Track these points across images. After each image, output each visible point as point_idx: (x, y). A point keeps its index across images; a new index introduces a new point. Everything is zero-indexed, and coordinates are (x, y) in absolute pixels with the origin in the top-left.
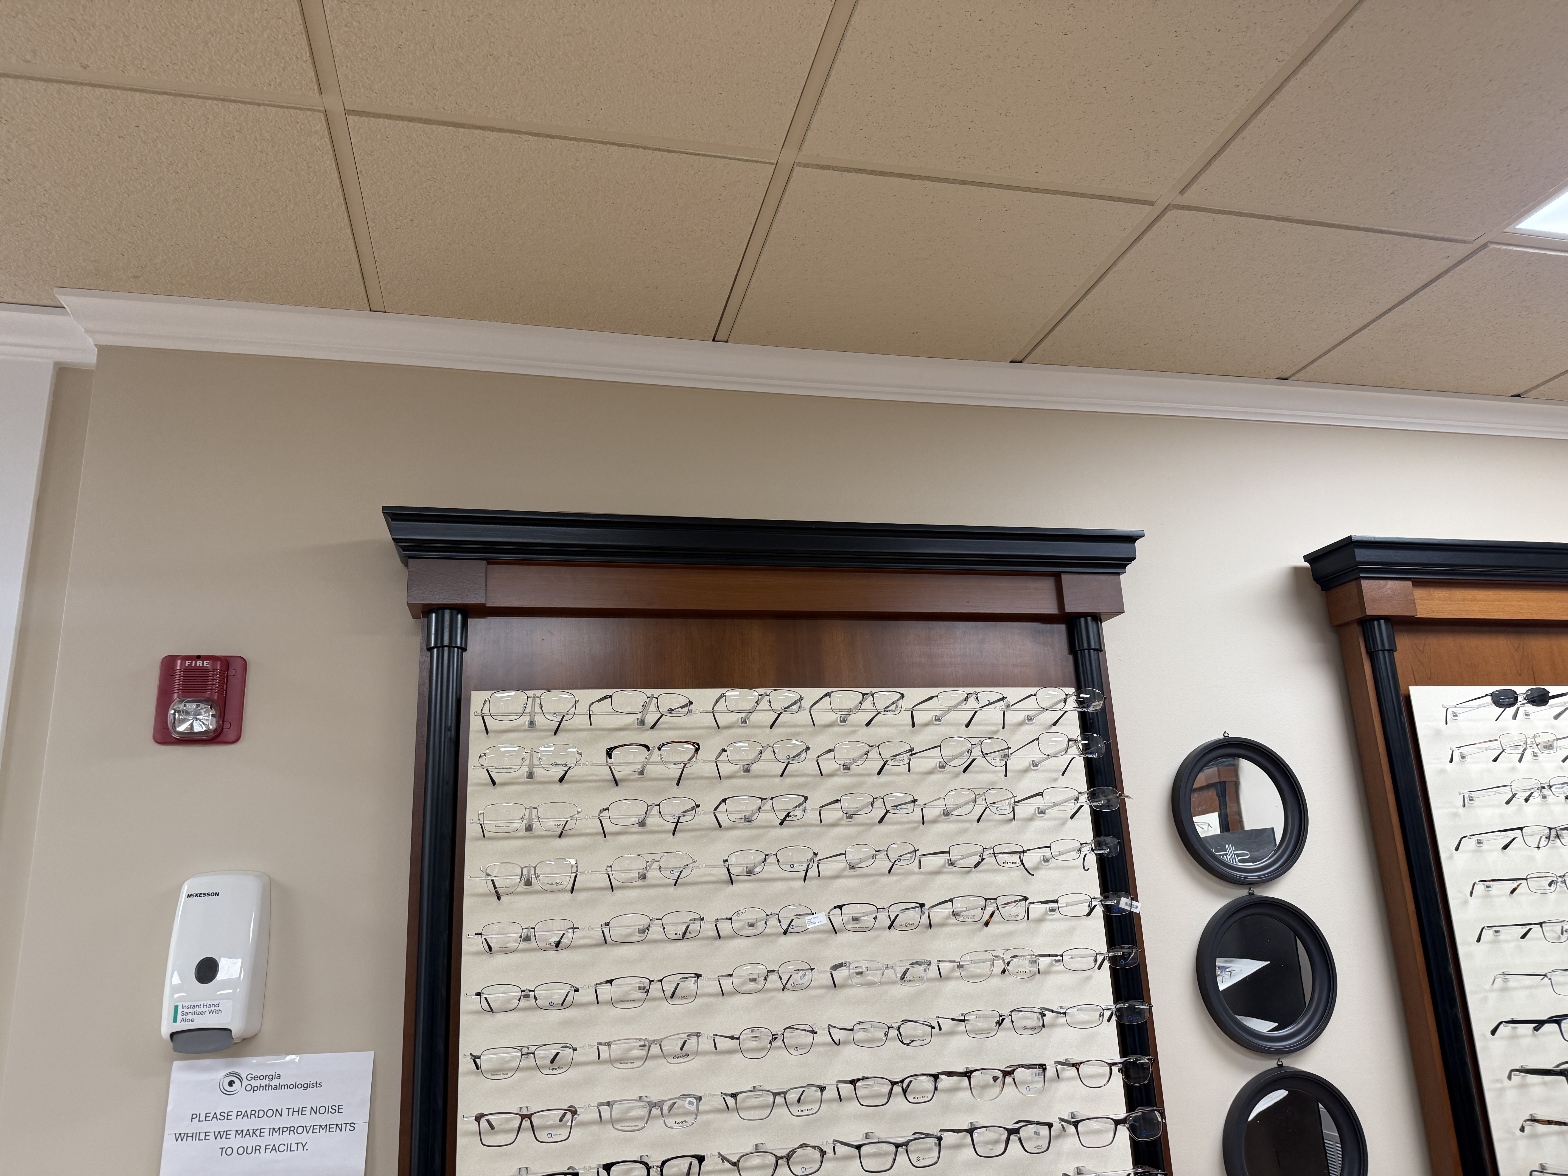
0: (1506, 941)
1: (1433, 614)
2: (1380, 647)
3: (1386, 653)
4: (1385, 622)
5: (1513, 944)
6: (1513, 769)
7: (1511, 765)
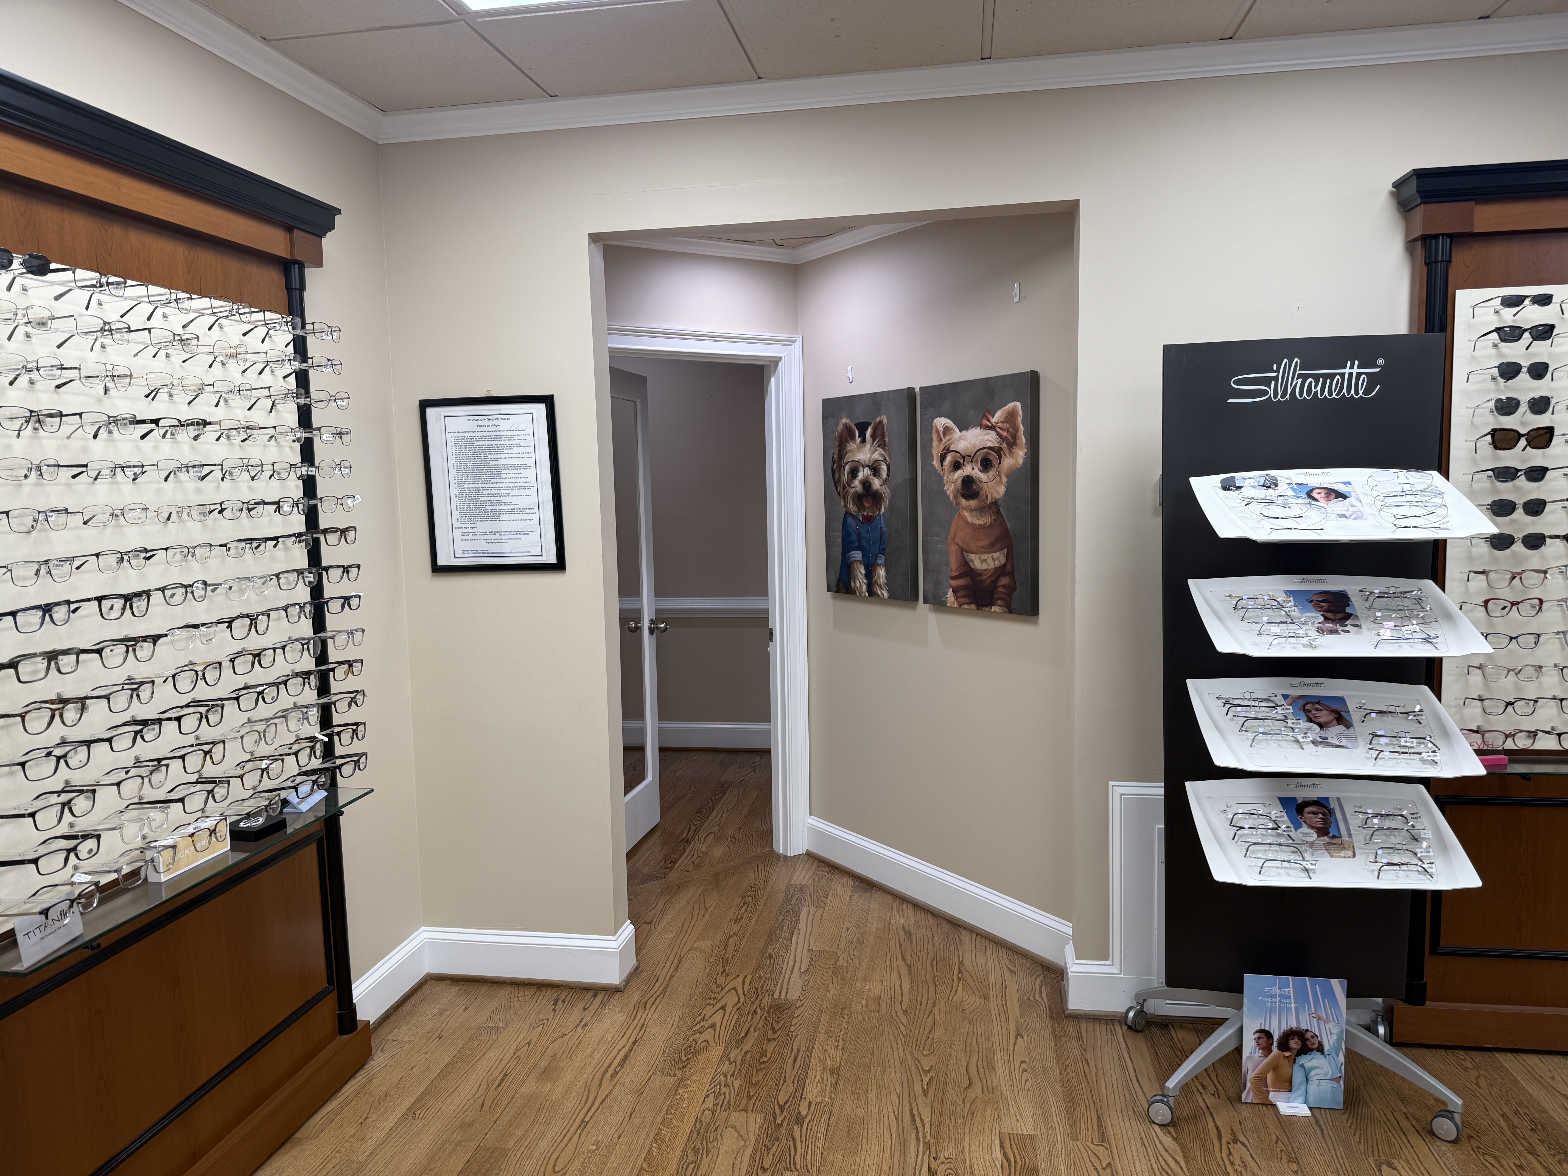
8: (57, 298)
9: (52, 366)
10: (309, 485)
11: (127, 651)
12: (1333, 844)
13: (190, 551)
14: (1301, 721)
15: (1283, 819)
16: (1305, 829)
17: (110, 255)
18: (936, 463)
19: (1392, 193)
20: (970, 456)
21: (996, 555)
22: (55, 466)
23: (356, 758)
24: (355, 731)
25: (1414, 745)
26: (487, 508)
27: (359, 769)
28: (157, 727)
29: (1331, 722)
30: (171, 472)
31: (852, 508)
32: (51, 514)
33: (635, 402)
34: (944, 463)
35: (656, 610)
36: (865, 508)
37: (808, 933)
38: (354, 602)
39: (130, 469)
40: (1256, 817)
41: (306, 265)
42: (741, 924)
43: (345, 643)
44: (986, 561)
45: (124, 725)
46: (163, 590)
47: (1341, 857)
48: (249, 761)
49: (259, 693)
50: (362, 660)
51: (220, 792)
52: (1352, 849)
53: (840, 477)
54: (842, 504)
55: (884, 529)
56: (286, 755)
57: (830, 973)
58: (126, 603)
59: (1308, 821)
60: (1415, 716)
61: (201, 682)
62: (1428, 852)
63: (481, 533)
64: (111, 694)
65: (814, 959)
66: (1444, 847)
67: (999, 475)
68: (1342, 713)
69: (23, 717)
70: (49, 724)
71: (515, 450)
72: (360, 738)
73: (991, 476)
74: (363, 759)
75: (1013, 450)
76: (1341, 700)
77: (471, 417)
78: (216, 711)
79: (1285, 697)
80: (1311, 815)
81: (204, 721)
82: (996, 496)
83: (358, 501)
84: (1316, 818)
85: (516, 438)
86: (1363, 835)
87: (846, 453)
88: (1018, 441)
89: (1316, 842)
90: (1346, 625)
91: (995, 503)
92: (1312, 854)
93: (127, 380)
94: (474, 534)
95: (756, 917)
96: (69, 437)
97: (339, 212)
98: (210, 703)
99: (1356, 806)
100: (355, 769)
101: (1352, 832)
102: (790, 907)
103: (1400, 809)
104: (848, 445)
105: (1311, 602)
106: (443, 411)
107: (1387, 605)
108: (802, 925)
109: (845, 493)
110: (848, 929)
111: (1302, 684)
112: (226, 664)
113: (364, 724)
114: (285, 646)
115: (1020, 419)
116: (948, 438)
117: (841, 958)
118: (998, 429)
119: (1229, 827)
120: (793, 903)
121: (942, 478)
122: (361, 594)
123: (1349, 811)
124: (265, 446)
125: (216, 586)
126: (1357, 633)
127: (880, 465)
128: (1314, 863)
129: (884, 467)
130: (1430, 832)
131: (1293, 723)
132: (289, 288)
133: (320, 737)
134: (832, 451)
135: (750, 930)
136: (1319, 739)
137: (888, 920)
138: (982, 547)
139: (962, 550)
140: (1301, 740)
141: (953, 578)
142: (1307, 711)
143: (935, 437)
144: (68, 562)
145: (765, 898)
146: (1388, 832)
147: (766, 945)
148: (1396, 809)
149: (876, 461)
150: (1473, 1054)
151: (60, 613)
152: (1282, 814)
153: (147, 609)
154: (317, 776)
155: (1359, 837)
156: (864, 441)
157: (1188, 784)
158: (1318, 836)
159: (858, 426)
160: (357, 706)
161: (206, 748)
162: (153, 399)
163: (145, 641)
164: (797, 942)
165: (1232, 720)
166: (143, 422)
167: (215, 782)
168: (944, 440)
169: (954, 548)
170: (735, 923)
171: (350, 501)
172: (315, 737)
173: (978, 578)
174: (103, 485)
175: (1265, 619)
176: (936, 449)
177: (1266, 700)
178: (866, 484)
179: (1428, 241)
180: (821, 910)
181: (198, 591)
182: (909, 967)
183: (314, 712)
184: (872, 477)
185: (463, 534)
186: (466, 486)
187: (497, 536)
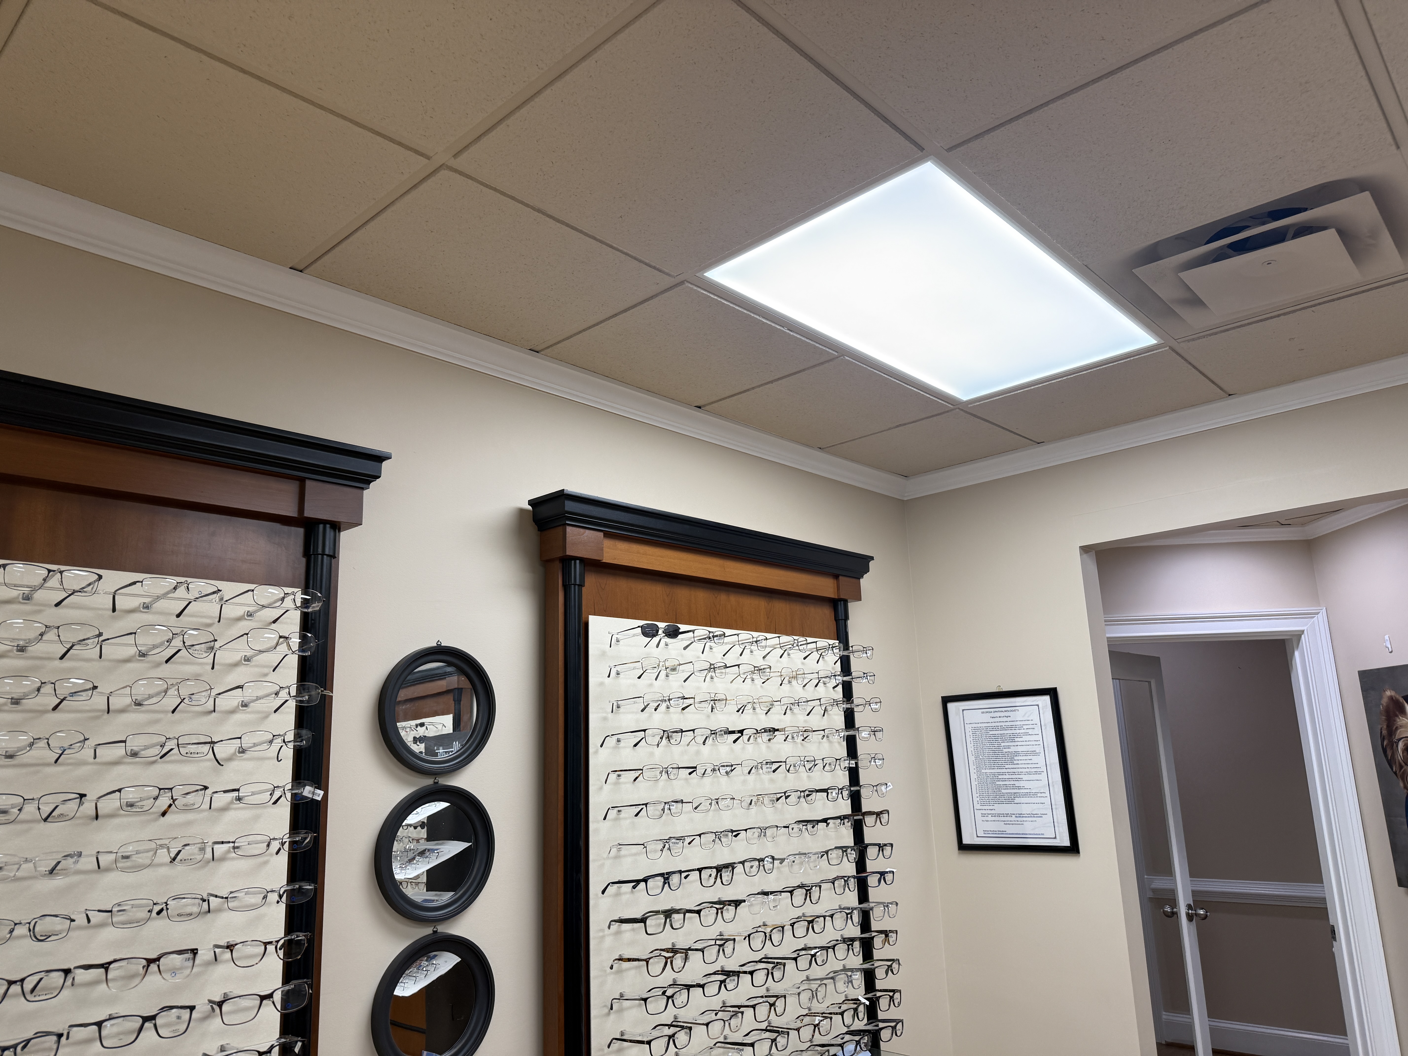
0: (625, 819)
1: (616, 560)
2: (573, 582)
3: (577, 586)
4: (580, 562)
5: (628, 821)
6: (651, 685)
7: (649, 682)
8: (685, 648)
9: (678, 698)
10: (854, 774)
11: (717, 913)
13: (763, 831)
17: (718, 614)
22: (676, 768)
23: (893, 1024)
24: (891, 997)
26: (1003, 791)
27: (896, 1035)
28: (736, 978)
30: (752, 768)
32: (673, 803)
33: (1149, 682)
35: (1193, 892)
38: (889, 877)
39: (724, 768)
41: (849, 601)
43: (882, 914)
45: (715, 973)
46: (743, 863)
48: (806, 1015)
49: (813, 956)
50: (897, 931)
51: (781, 1041)
53: (1393, 754)
56: (834, 1014)
58: (717, 874)
61: (768, 942)
63: (999, 815)
64: (705, 948)
69: (647, 961)
70: (664, 969)
71: (1025, 738)
72: (897, 1005)
74: (899, 1026)
77: (985, 710)
78: (780, 968)
81: (770, 976)
83: (890, 788)
85: (1025, 727)
93: (724, 702)
94: (993, 815)
96: (688, 745)
97: (872, 558)
98: (776, 961)
100: (892, 1034)
106: (961, 706)
112: (788, 928)
113: (900, 991)
114: (833, 915)
122: (894, 870)
124: (820, 743)
125: (782, 860)
132: (837, 620)
133: (863, 1000)
144: (682, 841)
151: (675, 879)
153: (732, 878)
154: (861, 1037)
160: (893, 974)
161: (772, 1000)
162: (742, 713)
163: (730, 905)
166: (733, 732)
167: (778, 1032)
171: (883, 788)
172: (858, 1000)
174: (707, 780)
181: (768, 865)
183: (857, 977)
185: (983, 815)
186: (984, 771)
187: (1013, 818)
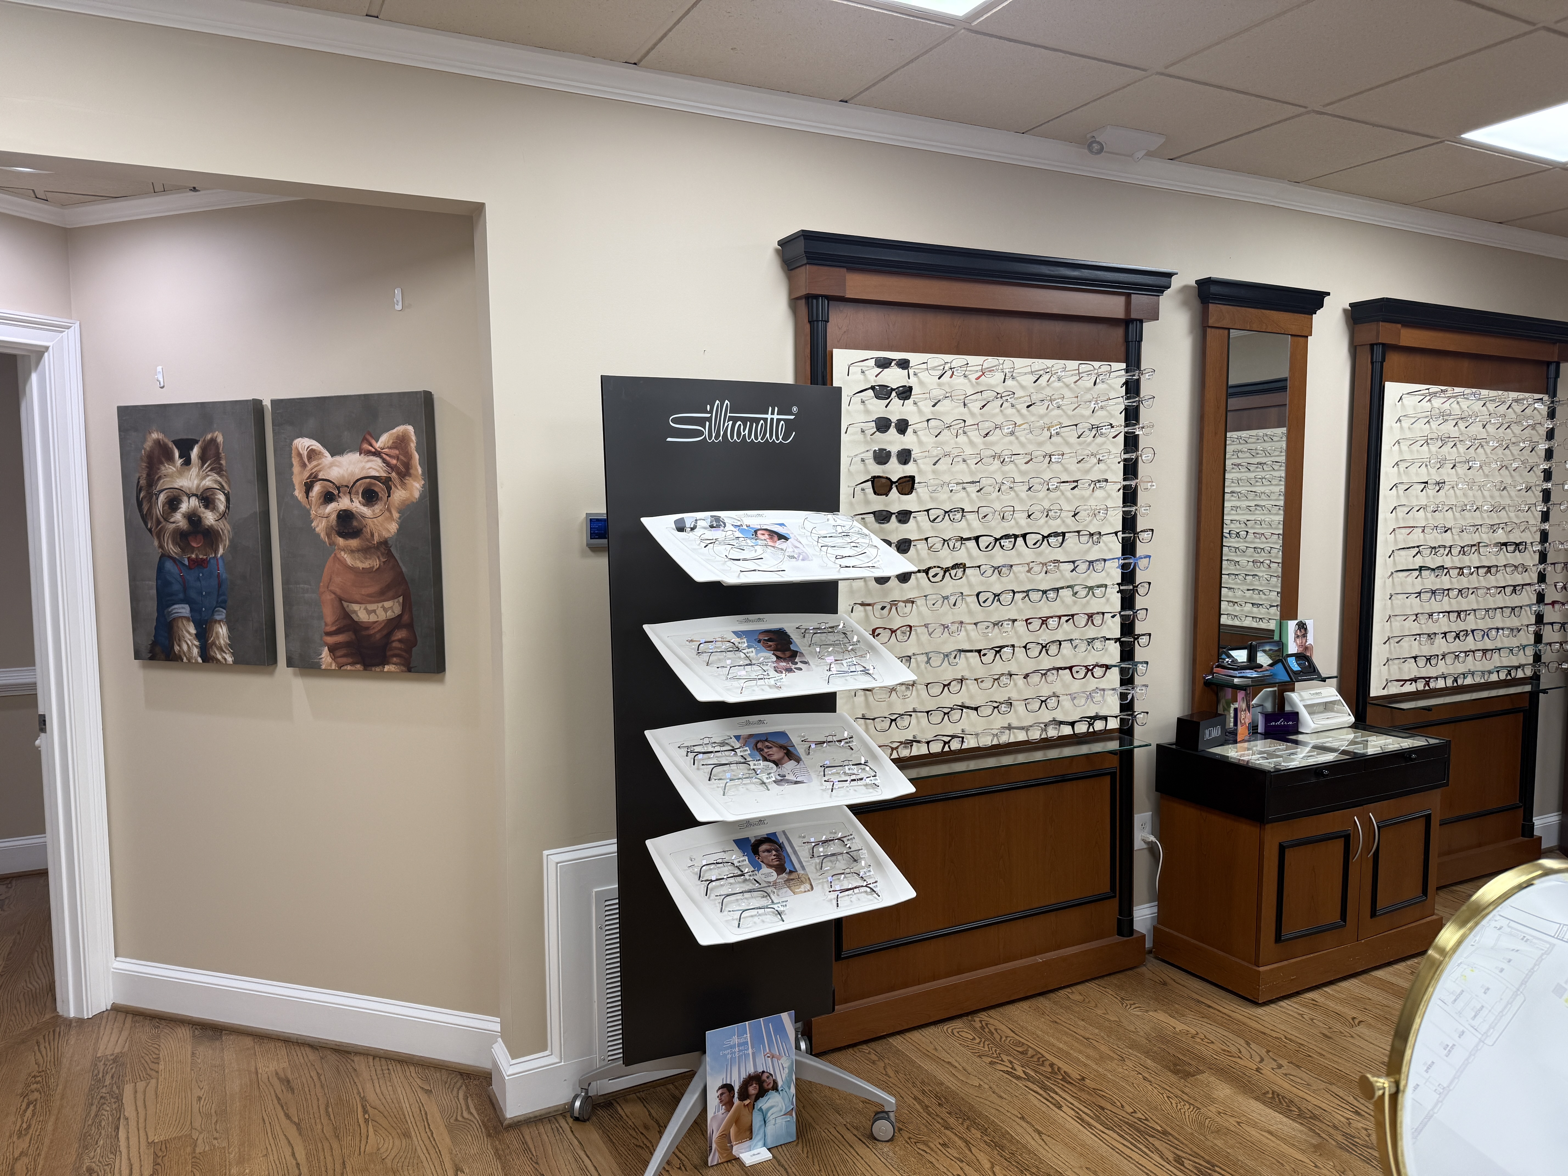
12: (792, 879)
14: (761, 762)
15: (745, 863)
16: (765, 870)
18: (299, 493)
19: (777, 251)
20: (347, 486)
21: (387, 604)
25: (855, 771)
29: (783, 758)
31: (172, 549)
34: (310, 494)
36: (193, 549)
37: (141, 1120)
40: (721, 865)
42: (29, 1136)
44: (374, 611)
47: (801, 892)
52: (808, 881)
53: (150, 509)
54: (156, 543)
55: (224, 576)
57: (189, 1168)
59: (765, 861)
60: (847, 743)
62: (870, 871)
65: (160, 1154)
66: (879, 864)
67: (389, 510)
68: (789, 748)
73: (377, 511)
75: (406, 481)
76: (783, 734)
79: (738, 738)
80: (766, 854)
82: (386, 535)
84: (771, 855)
86: (814, 865)
87: (160, 478)
88: (412, 471)
89: (778, 881)
90: (797, 663)
91: (385, 543)
92: (778, 895)
95: (53, 1119)
99: (800, 837)
101: (804, 864)
102: (104, 1090)
103: (835, 833)
104: (163, 468)
105: (759, 641)
107: (821, 640)
108: (129, 1110)
109: (161, 530)
110: (200, 1098)
111: (748, 723)
115: (413, 445)
116: (314, 463)
117: (200, 1141)
118: (384, 456)
119: (699, 882)
120: (107, 1083)
121: (308, 512)
123: (796, 843)
126: (808, 670)
127: (214, 494)
128: (784, 904)
129: (222, 497)
130: (866, 852)
131: (755, 765)
134: (137, 475)
135: (47, 1141)
136: (779, 778)
137: (253, 1069)
138: (369, 595)
139: (341, 600)
140: (765, 781)
141: (328, 634)
142: (760, 750)
143: (295, 461)
145: (60, 1087)
146: (834, 858)
147: (80, 1157)
148: (831, 833)
149: (208, 489)
150: (873, 1045)
152: (744, 858)
155: (811, 868)
156: (187, 462)
157: (648, 842)
158: (778, 875)
159: (179, 443)
164: (128, 1138)
165: (698, 769)
168: (310, 466)
169: (328, 597)
170: (19, 1138)
173: (364, 633)
175: (729, 662)
176: (299, 477)
177: (723, 744)
178: (193, 518)
179: (810, 300)
180: (153, 1081)
182: (298, 1125)
184: (202, 509)
